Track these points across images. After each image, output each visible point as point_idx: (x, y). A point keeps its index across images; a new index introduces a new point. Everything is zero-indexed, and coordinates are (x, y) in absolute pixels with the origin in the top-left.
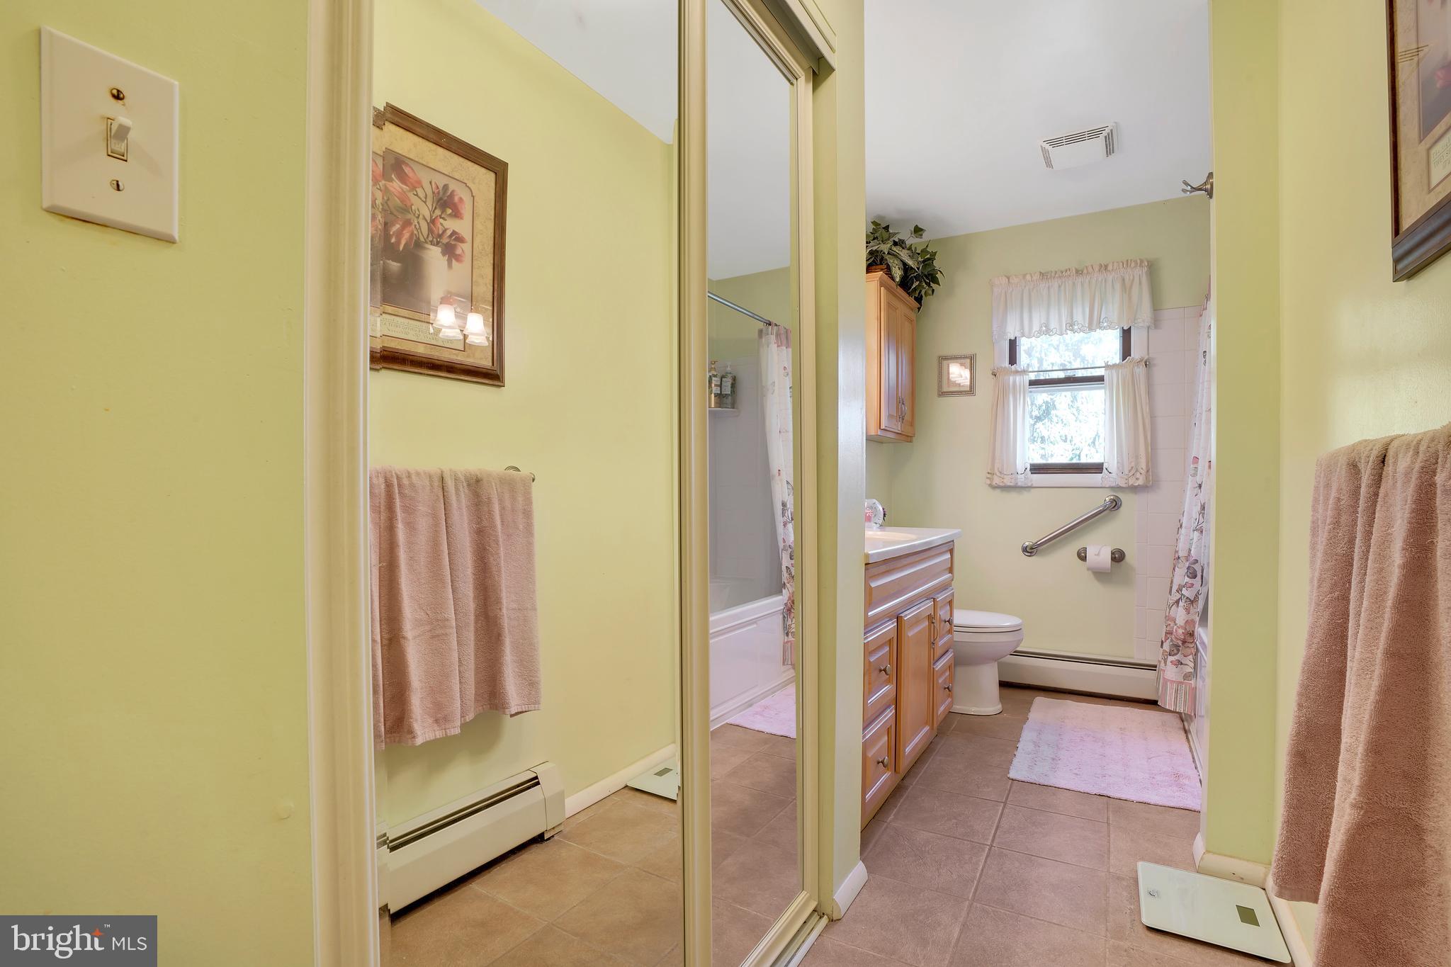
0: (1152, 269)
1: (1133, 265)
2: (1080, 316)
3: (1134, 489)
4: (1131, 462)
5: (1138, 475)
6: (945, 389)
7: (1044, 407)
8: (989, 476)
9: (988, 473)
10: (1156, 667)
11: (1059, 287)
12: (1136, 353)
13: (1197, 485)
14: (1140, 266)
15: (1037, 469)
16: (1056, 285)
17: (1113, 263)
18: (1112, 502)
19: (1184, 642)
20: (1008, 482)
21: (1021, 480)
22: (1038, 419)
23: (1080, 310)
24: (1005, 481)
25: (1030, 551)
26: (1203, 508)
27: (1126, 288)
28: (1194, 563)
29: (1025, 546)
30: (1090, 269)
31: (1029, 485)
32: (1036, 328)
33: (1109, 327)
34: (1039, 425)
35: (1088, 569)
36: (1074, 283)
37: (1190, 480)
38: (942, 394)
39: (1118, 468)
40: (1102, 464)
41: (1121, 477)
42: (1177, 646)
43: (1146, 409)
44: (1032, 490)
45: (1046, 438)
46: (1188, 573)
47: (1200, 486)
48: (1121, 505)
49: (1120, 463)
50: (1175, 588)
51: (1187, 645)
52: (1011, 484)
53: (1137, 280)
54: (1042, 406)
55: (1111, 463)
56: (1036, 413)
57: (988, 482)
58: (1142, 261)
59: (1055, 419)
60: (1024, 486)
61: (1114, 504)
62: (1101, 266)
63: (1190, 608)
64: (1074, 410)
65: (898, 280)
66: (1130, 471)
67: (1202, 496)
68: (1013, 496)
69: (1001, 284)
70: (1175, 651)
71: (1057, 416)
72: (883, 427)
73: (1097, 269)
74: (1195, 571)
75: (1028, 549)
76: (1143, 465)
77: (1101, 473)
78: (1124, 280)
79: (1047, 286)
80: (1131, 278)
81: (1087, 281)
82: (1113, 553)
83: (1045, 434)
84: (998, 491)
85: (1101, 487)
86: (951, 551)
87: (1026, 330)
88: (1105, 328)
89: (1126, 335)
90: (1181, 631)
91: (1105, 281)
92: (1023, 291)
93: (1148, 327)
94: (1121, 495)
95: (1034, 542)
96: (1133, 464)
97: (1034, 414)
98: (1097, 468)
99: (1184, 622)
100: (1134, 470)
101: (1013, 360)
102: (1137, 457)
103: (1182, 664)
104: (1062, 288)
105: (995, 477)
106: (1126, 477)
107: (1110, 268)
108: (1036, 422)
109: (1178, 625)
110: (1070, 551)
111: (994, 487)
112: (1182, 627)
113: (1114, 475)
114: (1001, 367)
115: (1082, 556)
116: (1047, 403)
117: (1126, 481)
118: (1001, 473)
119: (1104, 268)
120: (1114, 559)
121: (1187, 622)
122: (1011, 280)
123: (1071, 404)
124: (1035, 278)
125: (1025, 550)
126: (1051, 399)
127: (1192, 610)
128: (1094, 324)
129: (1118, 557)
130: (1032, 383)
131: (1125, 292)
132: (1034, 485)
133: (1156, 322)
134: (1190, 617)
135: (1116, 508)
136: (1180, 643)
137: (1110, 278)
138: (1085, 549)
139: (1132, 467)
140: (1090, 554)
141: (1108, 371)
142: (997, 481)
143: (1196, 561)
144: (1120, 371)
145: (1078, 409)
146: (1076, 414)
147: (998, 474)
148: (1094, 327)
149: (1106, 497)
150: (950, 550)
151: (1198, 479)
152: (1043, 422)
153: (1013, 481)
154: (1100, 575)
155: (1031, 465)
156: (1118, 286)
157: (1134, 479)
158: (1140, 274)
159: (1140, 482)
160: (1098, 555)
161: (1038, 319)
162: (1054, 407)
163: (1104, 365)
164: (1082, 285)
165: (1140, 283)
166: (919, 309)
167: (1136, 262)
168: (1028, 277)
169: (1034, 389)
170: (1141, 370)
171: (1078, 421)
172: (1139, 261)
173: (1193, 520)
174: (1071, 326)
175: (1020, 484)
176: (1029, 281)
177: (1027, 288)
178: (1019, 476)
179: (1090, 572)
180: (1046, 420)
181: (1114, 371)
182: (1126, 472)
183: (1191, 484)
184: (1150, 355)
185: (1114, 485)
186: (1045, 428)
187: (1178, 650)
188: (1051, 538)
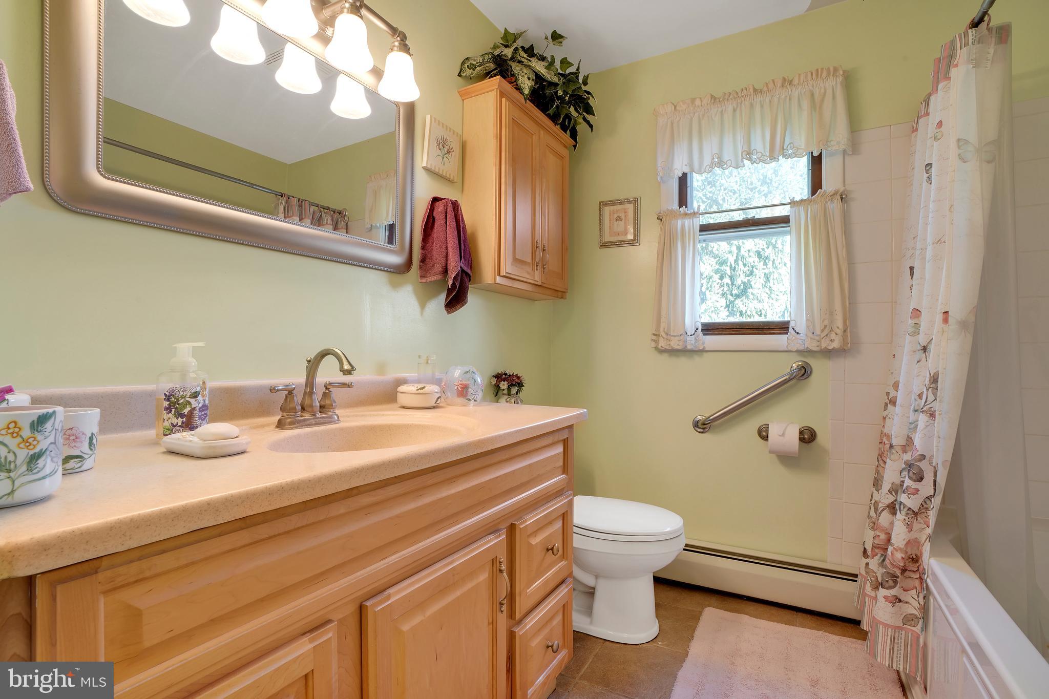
0: (849, 81)
1: (824, 74)
2: (759, 143)
3: (828, 353)
4: (824, 320)
5: (833, 336)
6: (607, 238)
7: (742, 287)
8: (654, 337)
9: (654, 334)
10: (856, 576)
11: (734, 110)
12: (830, 182)
13: (919, 348)
14: (833, 76)
15: (710, 329)
16: (730, 108)
17: (800, 74)
18: (800, 370)
19: (904, 570)
20: (675, 344)
21: (691, 343)
22: (738, 296)
23: (759, 132)
24: (672, 343)
25: (702, 426)
26: (934, 380)
27: (816, 105)
28: (920, 460)
29: (697, 419)
30: (771, 86)
31: (701, 348)
32: (707, 161)
33: (796, 155)
34: (738, 301)
35: (771, 452)
36: (752, 105)
37: (907, 341)
38: (604, 245)
39: (808, 327)
40: (788, 323)
41: (811, 339)
42: (894, 577)
43: (843, 253)
44: (705, 354)
45: (744, 312)
46: (911, 473)
47: (925, 349)
48: (811, 372)
49: (810, 321)
50: (886, 487)
51: (907, 574)
52: (678, 347)
53: (829, 92)
54: (740, 285)
55: (800, 323)
56: (735, 292)
57: (653, 344)
58: (836, 70)
59: (751, 297)
60: (694, 349)
61: (803, 371)
62: (784, 79)
63: (912, 522)
64: (767, 290)
65: (527, 91)
66: (822, 331)
67: (932, 363)
68: (683, 361)
69: (666, 113)
70: (891, 583)
71: (752, 294)
72: (503, 273)
73: (779, 84)
74: (921, 471)
75: (699, 425)
76: (839, 323)
77: (787, 333)
78: (812, 95)
79: (720, 110)
80: (823, 90)
81: (767, 100)
82: (801, 433)
83: (743, 309)
84: (665, 356)
85: (786, 351)
86: (566, 443)
87: (696, 165)
88: (790, 156)
89: (816, 162)
90: (899, 555)
91: (790, 99)
92: (692, 118)
93: (844, 152)
94: (811, 361)
95: (707, 416)
96: (826, 322)
97: (734, 292)
98: (781, 328)
99: (905, 542)
100: (828, 329)
101: (683, 200)
102: (831, 313)
103: (900, 601)
104: (738, 112)
105: (661, 339)
106: (817, 338)
107: (796, 82)
108: (736, 299)
109: (895, 546)
110: (750, 427)
111: (662, 351)
112: (900, 549)
113: (802, 336)
114: (668, 210)
115: (763, 434)
116: (745, 284)
117: (818, 343)
118: (667, 334)
119: (787, 82)
120: (802, 440)
121: (908, 543)
122: (677, 108)
123: (764, 283)
124: (705, 102)
125: (696, 424)
126: (748, 280)
127: (916, 526)
128: (775, 152)
129: (808, 437)
130: (705, 228)
131: (815, 111)
132: (707, 349)
133: (854, 147)
134: (913, 535)
135: (805, 376)
136: (898, 573)
137: (796, 94)
138: (767, 426)
139: (825, 326)
140: (773, 432)
141: (794, 209)
142: (662, 344)
143: (923, 457)
144: (809, 207)
145: (770, 289)
146: (769, 292)
147: (664, 335)
148: (777, 152)
149: (791, 364)
150: (564, 440)
151: (922, 339)
152: (742, 299)
153: (681, 343)
154: (786, 459)
155: (703, 324)
156: (806, 104)
157: (828, 341)
158: (834, 85)
159: (836, 345)
160: (783, 435)
161: (710, 149)
162: (751, 287)
163: (789, 201)
164: (762, 106)
165: (834, 98)
166: (575, 146)
167: (828, 70)
168: (698, 102)
169: (707, 236)
170: (835, 206)
171: (771, 299)
172: (832, 69)
173: (914, 396)
174: (749, 154)
175: (689, 347)
176: (699, 106)
177: (697, 115)
178: (689, 338)
179: (774, 456)
180: (744, 297)
181: (801, 208)
182: (818, 332)
183: (908, 345)
184: (846, 187)
185: (801, 348)
186: (743, 304)
187: (895, 582)
188: (727, 411)
